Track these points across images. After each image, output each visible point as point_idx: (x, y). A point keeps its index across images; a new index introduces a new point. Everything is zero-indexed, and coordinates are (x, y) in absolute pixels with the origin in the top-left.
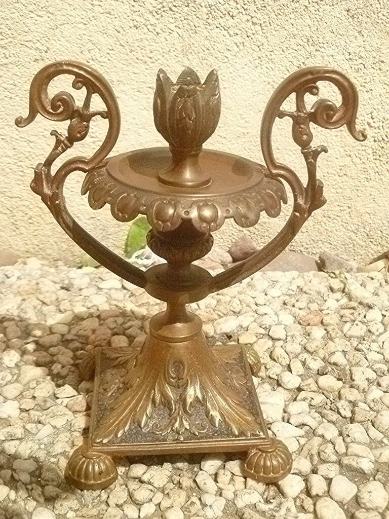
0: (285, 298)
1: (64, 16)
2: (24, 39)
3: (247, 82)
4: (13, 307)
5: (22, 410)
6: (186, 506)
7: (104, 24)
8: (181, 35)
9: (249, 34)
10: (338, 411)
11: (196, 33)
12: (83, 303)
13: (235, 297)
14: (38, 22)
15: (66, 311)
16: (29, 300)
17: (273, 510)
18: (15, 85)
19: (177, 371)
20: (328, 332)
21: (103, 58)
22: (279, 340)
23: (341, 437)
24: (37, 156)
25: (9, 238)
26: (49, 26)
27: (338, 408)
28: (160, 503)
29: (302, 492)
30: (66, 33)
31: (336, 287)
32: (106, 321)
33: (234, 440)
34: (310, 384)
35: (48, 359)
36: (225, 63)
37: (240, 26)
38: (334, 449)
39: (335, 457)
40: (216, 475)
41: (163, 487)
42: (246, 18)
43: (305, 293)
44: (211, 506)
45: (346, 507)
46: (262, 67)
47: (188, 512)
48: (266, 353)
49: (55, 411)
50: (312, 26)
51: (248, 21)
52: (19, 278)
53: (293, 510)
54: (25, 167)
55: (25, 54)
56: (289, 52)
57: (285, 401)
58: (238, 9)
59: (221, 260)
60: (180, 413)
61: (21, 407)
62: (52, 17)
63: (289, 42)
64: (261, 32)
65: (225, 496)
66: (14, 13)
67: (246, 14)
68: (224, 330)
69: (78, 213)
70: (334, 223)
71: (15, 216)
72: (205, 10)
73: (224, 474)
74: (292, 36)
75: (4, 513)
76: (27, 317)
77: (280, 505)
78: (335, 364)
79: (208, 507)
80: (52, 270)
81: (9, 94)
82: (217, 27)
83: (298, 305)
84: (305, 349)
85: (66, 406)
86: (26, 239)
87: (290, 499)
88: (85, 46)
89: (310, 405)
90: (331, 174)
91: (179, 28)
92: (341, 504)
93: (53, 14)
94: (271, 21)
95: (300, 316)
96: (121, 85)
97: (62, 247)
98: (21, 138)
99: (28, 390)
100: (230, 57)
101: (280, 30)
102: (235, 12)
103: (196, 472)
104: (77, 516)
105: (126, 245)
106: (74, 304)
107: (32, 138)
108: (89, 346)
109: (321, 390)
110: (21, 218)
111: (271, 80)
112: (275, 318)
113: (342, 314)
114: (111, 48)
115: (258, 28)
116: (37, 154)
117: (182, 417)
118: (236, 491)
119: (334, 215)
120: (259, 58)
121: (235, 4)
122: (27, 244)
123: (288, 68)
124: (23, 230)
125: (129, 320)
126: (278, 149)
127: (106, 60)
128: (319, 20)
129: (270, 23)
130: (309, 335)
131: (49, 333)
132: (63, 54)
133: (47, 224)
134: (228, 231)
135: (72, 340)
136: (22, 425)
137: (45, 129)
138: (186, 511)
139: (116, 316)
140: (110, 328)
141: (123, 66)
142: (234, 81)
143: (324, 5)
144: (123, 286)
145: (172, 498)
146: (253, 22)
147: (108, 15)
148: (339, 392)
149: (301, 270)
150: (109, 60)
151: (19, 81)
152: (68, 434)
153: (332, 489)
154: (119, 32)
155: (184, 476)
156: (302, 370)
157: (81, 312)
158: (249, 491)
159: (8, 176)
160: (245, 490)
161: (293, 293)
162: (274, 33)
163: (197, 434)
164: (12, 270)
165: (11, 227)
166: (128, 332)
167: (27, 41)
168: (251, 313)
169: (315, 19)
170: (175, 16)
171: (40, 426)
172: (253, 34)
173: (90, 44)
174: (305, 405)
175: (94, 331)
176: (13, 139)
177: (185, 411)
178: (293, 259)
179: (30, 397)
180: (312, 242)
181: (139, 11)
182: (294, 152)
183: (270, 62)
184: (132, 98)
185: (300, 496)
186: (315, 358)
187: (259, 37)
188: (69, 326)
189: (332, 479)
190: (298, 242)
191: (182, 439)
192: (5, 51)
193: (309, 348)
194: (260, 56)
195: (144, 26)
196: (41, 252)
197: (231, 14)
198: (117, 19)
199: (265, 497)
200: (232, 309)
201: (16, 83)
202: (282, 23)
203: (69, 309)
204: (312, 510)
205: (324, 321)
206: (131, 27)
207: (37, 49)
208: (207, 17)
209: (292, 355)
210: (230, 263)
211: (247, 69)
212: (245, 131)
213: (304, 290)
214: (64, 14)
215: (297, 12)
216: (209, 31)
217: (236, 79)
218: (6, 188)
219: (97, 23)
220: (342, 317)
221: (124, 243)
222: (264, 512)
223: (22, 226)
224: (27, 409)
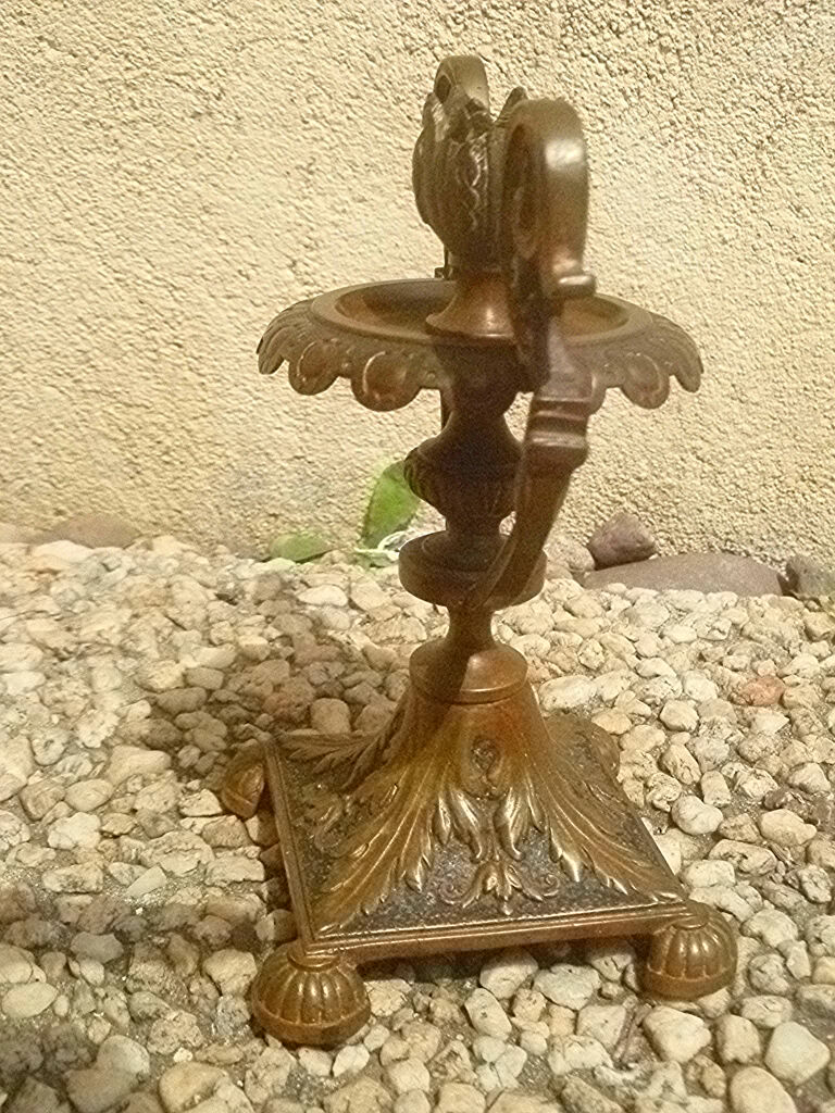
0: (702, 647)
1: (259, 22)
2: (174, 69)
3: (643, 175)
4: (111, 628)
5: (104, 835)
6: (437, 1059)
7: (342, 42)
8: (505, 69)
9: (652, 72)
10: (801, 887)
11: (537, 65)
12: (260, 630)
13: (591, 637)
14: (205, 34)
15: (222, 643)
16: (147, 617)
17: (633, 1085)
18: (150, 167)
20: (791, 722)
21: (337, 114)
22: (681, 730)
23: (803, 943)
24: (188, 319)
25: (119, 492)
26: (227, 44)
27: (800, 881)
28: (381, 1049)
29: (702, 1051)
30: (261, 60)
31: (818, 629)
32: (306, 668)
34: (741, 827)
35: (174, 736)
36: (598, 132)
37: (633, 54)
38: (785, 966)
39: (787, 984)
40: (512, 1000)
41: (391, 1017)
42: (646, 35)
43: (750, 638)
44: (492, 1064)
45: (800, 1092)
46: (678, 143)
47: (441, 1073)
48: (649, 756)
49: (175, 841)
50: (790, 56)
51: (651, 42)
52: (131, 572)
53: (679, 1088)
54: (160, 341)
55: (175, 101)
56: (738, 113)
57: (683, 859)
58: (630, 16)
59: (570, 563)
61: (104, 828)
62: (233, 23)
63: (738, 91)
64: (678, 69)
65: (527, 1046)
66: (156, 14)
67: (647, 27)
68: (560, 703)
69: (267, 446)
70: (823, 495)
71: (135, 445)
72: (558, 16)
73: (529, 999)
74: (746, 77)
75: (38, 1040)
76: (139, 649)
77: (648, 1077)
78: (803, 788)
79: (487, 1067)
80: (204, 561)
81: (136, 184)
82: (583, 55)
83: (730, 661)
84: (738, 752)
85: (200, 835)
86: (155, 496)
87: (674, 1064)
88: (298, 87)
89: (739, 870)
90: (822, 384)
91: (502, 55)
92: (789, 1085)
93: (236, 18)
94: (701, 45)
95: (734, 684)
96: (372, 173)
97: (230, 517)
98: (157, 279)
99: (123, 796)
100: (609, 120)
101: (720, 64)
102: (623, 25)
103: (467, 991)
104: (195, 1060)
105: (367, 520)
106: (240, 630)
107: (180, 281)
108: (264, 715)
109: (764, 839)
110: (147, 451)
111: (695, 173)
112: (678, 686)
113: (827, 687)
114: (354, 94)
115: (672, 58)
116: (188, 314)
118: (552, 1037)
119: (825, 476)
120: (673, 123)
121: (623, 7)
122: (157, 509)
123: (736, 148)
124: (149, 476)
125: (356, 670)
126: (707, 325)
127: (344, 118)
128: (806, 44)
129: (698, 49)
130: (749, 726)
131: (181, 684)
132: (254, 104)
133: (200, 466)
134: (588, 501)
135: (228, 703)
136: (100, 863)
137: (207, 263)
138: (437, 1070)
139: (330, 660)
140: (312, 684)
141: (377, 133)
142: (616, 173)
143: (818, 12)
144: (350, 600)
145: (409, 1040)
146: (660, 45)
147: (352, 23)
148: (807, 849)
149: (743, 591)
150: (348, 118)
151: (159, 157)
152: (197, 891)
153: (771, 1050)
154: (373, 60)
155: (439, 996)
156: (726, 797)
157: (254, 647)
158: (582, 1038)
159: (125, 358)
160: (574, 1037)
161: (723, 637)
162: (707, 70)
164: (119, 555)
165: (126, 469)
166: (350, 693)
167: (179, 75)
168: (624, 672)
169: (798, 43)
170: (495, 29)
171: (138, 869)
172: (662, 72)
173: (311, 84)
174: (727, 869)
175: (277, 687)
176: (139, 282)
178: (729, 569)
179: (126, 810)
180: (773, 535)
181: (418, 16)
182: (742, 333)
183: (696, 134)
184: (394, 201)
185: (697, 1060)
186: (758, 772)
187: (675, 79)
188: (226, 673)
189: (771, 1030)
190: (743, 533)
192: (132, 94)
193: (746, 752)
194: (674, 119)
195: (425, 49)
196: (185, 527)
197: (615, 27)
198: (370, 32)
199: (618, 1056)
200: (583, 661)
201: (152, 161)
202: (725, 49)
203: (231, 639)
204: (721, 1092)
205: (785, 698)
206: (398, 51)
207: (199, 91)
208: (564, 32)
209: (705, 764)
210: (588, 570)
211: (644, 147)
212: (635, 283)
213: (747, 632)
214: (260, 18)
215: (758, 25)
216: (567, 62)
217: (620, 168)
218: (119, 385)
219: (327, 40)
220: (827, 692)
221: (361, 515)
222: (612, 1088)
223: (148, 468)
224: (116, 833)
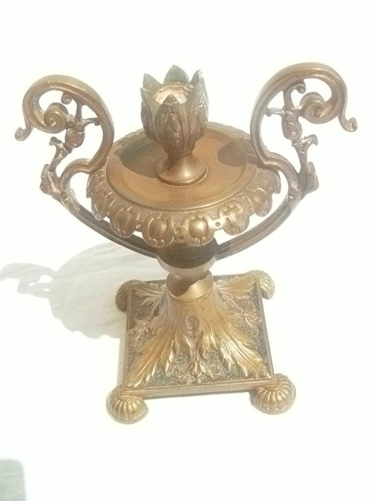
19: (193, 324)
33: (244, 381)
60: (198, 359)
117: (199, 362)
163: (212, 377)
177: (202, 357)
191: (200, 382)
